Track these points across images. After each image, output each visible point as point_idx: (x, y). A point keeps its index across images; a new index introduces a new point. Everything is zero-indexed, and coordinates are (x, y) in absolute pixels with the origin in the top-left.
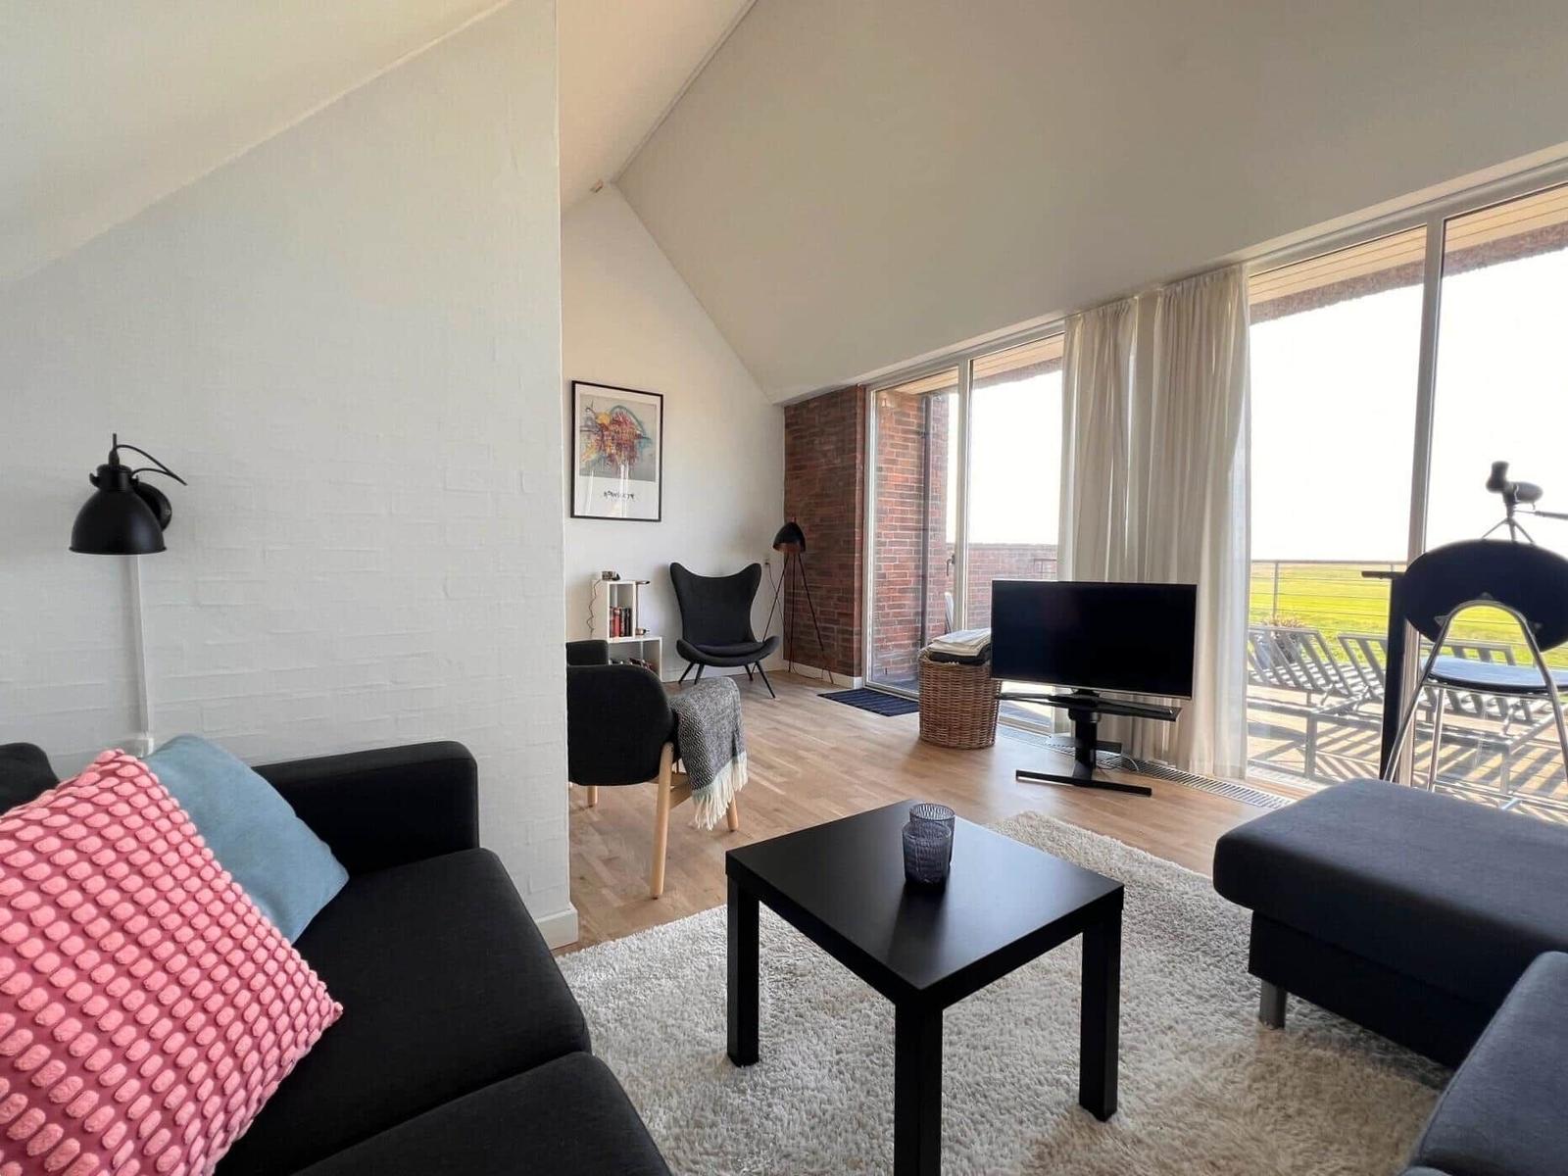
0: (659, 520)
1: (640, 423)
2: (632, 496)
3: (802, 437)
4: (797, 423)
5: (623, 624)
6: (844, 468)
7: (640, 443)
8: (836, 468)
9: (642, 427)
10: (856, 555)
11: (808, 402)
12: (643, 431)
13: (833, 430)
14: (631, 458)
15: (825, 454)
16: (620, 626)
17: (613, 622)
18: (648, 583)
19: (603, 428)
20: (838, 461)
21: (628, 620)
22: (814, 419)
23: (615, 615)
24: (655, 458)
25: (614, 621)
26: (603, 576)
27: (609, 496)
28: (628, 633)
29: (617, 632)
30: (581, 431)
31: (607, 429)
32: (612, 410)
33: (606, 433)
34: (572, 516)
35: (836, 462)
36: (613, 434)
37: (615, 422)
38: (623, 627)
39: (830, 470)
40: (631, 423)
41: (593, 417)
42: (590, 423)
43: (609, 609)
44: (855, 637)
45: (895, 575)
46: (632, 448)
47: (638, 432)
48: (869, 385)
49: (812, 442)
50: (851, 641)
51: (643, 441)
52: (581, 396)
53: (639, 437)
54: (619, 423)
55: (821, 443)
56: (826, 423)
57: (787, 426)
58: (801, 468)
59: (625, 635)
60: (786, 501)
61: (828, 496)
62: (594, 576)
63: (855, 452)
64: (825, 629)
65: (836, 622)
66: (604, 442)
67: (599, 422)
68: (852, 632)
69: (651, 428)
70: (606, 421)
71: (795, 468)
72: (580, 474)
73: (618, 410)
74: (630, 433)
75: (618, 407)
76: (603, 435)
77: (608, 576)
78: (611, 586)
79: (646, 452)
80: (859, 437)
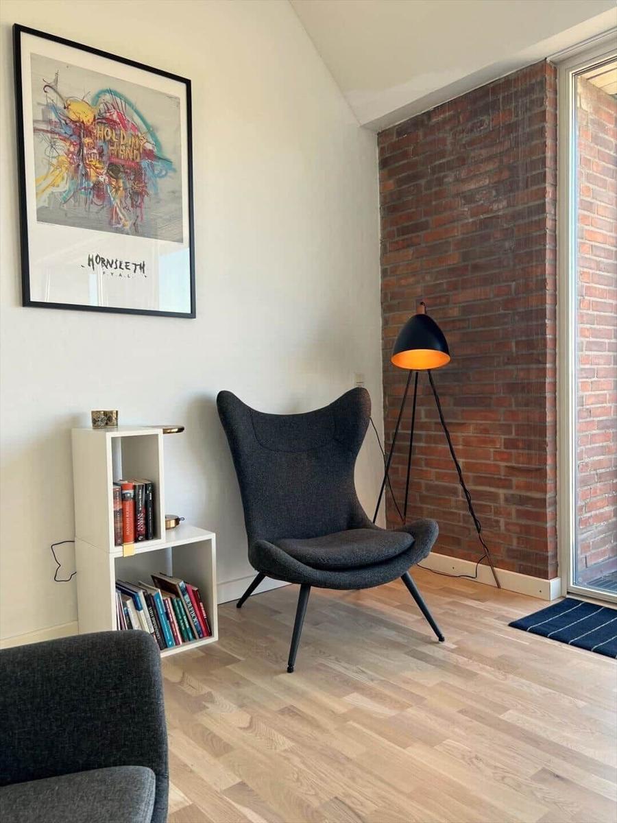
0: (192, 315)
1: (151, 131)
2: (142, 267)
3: (415, 177)
4: (405, 155)
5: (141, 516)
6: (515, 216)
7: (152, 166)
8: (497, 217)
9: (153, 135)
10: (548, 365)
11: (429, 114)
12: (157, 143)
13: (484, 153)
14: (137, 196)
15: (469, 198)
16: (136, 520)
17: (120, 514)
18: (181, 430)
19: (80, 130)
20: (500, 207)
21: (151, 505)
22: (444, 140)
23: (123, 498)
24: (181, 197)
25: (122, 512)
26: (94, 421)
27: (99, 267)
28: (151, 532)
29: (130, 532)
30: (35, 130)
31: (89, 133)
32: (98, 96)
33: (87, 140)
34: (26, 302)
35: (495, 207)
36: (100, 143)
37: (103, 120)
38: (141, 522)
39: (484, 224)
40: (135, 128)
41: (60, 105)
42: (53, 117)
43: (111, 487)
44: (549, 510)
45: (592, 400)
46: (138, 174)
47: (149, 147)
48: (563, 61)
49: (440, 182)
50: (542, 517)
51: (159, 165)
52: (34, 57)
53: (149, 155)
54: (110, 123)
55: (457, 180)
56: (471, 143)
57: (384, 163)
58: (417, 228)
59: (147, 538)
60: (385, 288)
61: (476, 268)
62: (75, 421)
63: (544, 180)
64: (480, 495)
65: (506, 484)
66: (83, 159)
67: (73, 117)
68: (545, 500)
69: (172, 141)
70: (87, 117)
71: (403, 231)
72: (40, 219)
73: (108, 97)
74: (134, 147)
75: (110, 91)
76: (81, 145)
77: (105, 420)
78: (114, 440)
79: (165, 185)
80: (549, 154)
